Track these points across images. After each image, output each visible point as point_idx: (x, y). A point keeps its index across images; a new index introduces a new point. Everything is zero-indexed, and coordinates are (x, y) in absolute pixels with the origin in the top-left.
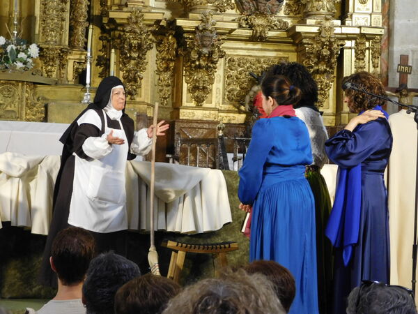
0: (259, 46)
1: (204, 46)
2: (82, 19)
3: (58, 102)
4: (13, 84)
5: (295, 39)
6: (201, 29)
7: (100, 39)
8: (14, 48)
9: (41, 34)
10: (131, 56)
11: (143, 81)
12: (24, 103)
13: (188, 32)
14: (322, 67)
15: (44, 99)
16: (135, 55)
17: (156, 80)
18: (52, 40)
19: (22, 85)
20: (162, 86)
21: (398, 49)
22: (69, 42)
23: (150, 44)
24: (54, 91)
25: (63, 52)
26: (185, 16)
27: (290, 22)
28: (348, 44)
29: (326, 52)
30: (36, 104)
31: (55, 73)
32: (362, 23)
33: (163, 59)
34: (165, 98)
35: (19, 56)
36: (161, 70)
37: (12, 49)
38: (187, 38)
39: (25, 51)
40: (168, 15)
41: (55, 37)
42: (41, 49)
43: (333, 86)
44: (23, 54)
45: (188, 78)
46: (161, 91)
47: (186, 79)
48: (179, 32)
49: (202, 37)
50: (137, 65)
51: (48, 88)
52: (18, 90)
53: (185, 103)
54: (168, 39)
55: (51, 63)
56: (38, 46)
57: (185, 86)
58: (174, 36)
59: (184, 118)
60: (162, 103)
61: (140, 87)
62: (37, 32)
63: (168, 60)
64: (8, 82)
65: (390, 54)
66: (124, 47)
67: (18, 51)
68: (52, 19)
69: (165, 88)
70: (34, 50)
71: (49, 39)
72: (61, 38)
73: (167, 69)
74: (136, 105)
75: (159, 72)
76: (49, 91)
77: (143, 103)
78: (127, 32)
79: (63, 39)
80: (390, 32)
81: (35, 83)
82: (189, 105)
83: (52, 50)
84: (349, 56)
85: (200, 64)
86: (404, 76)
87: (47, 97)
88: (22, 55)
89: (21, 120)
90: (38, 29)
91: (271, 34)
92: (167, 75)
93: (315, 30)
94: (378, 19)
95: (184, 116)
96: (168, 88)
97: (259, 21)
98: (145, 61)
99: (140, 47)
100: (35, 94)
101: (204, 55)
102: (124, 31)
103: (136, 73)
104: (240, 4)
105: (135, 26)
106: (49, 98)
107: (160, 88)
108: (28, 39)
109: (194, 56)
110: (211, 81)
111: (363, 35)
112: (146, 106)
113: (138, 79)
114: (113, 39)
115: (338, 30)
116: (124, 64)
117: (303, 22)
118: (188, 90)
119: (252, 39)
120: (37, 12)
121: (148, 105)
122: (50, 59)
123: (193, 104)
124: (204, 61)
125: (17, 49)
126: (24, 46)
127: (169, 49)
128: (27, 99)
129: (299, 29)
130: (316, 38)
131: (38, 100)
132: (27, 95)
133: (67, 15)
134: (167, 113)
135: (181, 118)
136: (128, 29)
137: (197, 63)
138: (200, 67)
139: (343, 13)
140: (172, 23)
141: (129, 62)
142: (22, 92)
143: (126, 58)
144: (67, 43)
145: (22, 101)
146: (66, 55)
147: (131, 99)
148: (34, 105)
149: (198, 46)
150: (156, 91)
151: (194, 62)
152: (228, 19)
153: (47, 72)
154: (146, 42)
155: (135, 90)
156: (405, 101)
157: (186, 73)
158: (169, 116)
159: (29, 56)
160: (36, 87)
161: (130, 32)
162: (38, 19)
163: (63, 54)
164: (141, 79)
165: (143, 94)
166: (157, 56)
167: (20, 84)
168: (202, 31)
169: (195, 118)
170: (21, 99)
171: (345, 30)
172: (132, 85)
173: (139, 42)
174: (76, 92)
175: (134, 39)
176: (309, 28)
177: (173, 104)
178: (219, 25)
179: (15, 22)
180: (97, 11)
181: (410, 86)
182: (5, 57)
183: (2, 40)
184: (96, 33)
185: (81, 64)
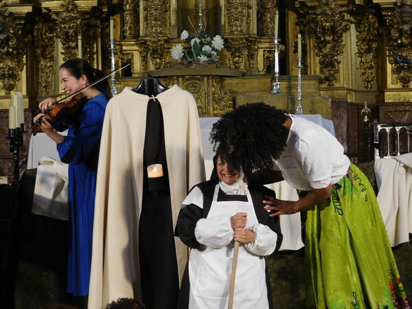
1: (405, 23)
2: (269, 5)
3: (248, 94)
4: (198, 79)
6: (399, 4)
7: (297, 24)
8: (198, 41)
9: (227, 25)
10: (325, 40)
11: (341, 65)
12: (211, 98)
13: (386, 9)
15: (232, 92)
16: (329, 38)
17: (358, 63)
18: (237, 30)
19: (208, 79)
20: (365, 69)
22: (258, 31)
23: (346, 25)
24: (243, 83)
25: (251, 41)
30: (223, 98)
31: (243, 64)
33: (364, 40)
34: (370, 82)
35: (203, 49)
36: (363, 51)
37: (196, 42)
38: (385, 16)
39: (209, 44)
41: (240, 26)
42: (226, 41)
44: (208, 46)
45: (392, 59)
46: (364, 74)
47: (389, 60)
49: (401, 13)
50: (333, 48)
51: (236, 81)
52: (204, 85)
53: (390, 85)
54: (368, 19)
55: (237, 54)
56: (222, 38)
57: (389, 67)
58: (375, 15)
59: (390, 101)
60: (365, 87)
61: (337, 72)
62: (223, 23)
63: (370, 40)
64: (193, 77)
66: (316, 31)
67: (202, 44)
68: (236, 8)
69: (368, 71)
70: (218, 42)
71: (234, 29)
72: (249, 27)
73: (369, 50)
74: (335, 92)
75: (360, 54)
76: (237, 84)
77: (342, 88)
78: (318, 15)
79: (251, 27)
81: (221, 77)
82: (394, 86)
83: (237, 40)
85: (402, 43)
87: (235, 89)
88: (206, 48)
89: (209, 116)
90: (223, 20)
92: (370, 56)
95: (390, 99)
96: (371, 71)
98: (343, 43)
99: (333, 30)
100: (222, 87)
101: (406, 33)
102: (315, 14)
103: (333, 57)
105: (326, 8)
106: (238, 90)
107: (363, 71)
109: (395, 34)
112: (345, 91)
113: (336, 63)
114: (308, 23)
116: (320, 49)
118: (393, 71)
120: (222, 2)
121: (348, 90)
122: (236, 50)
123: (399, 86)
124: (407, 38)
125: (201, 42)
126: (209, 39)
127: (369, 29)
128: (214, 94)
131: (226, 93)
132: (213, 89)
134: (371, 97)
135: (386, 101)
136: (319, 11)
137: (399, 42)
138: (402, 45)
141: (325, 46)
142: (208, 86)
143: (321, 42)
144: (255, 31)
145: (208, 96)
146: (255, 45)
147: (329, 85)
148: (221, 99)
149: (398, 23)
150: (359, 74)
151: (396, 41)
153: (235, 63)
154: (341, 24)
155: (333, 76)
157: (389, 52)
158: (374, 100)
159: (213, 49)
160: (224, 80)
161: (321, 14)
162: (223, 9)
163: (250, 43)
164: (339, 63)
165: (342, 79)
166: (357, 37)
167: (205, 78)
168: (400, 7)
169: (402, 100)
170: (207, 94)
172: (329, 71)
173: (332, 24)
174: (265, 82)
175: (326, 21)
177: (378, 87)
179: (200, 14)
182: (188, 52)
183: (185, 35)
184: (292, 18)
185: (271, 52)
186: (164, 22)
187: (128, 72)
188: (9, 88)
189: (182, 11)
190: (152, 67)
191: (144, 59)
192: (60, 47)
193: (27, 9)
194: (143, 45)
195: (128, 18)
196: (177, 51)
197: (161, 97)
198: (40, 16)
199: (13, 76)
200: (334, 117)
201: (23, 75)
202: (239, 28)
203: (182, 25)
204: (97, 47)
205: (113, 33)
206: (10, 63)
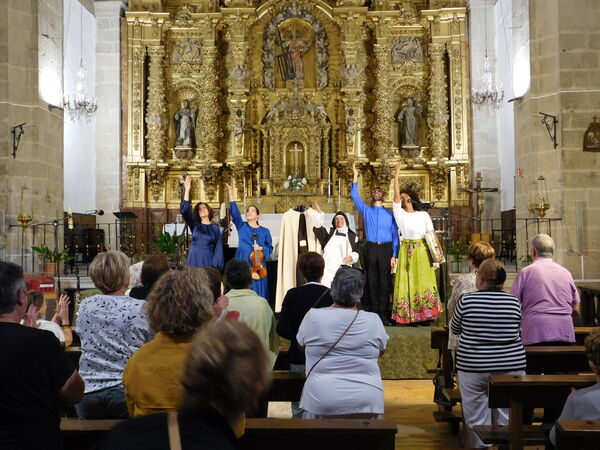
0: (411, 172)
1: (384, 174)
2: (326, 165)
5: (427, 167)
6: (382, 166)
7: (337, 173)
9: (308, 174)
13: (376, 168)
14: (440, 180)
17: (363, 190)
21: (476, 170)
22: (321, 176)
25: (317, 180)
26: (374, 161)
27: (425, 160)
28: (452, 168)
29: (441, 173)
31: (315, 190)
32: (458, 158)
33: (366, 180)
36: (365, 185)
37: (294, 181)
38: (375, 170)
39: (300, 181)
40: (367, 160)
42: (308, 180)
43: (447, 188)
48: (372, 168)
49: (382, 170)
52: (298, 199)
54: (367, 172)
55: (312, 186)
56: (306, 179)
58: (370, 170)
63: (368, 181)
64: (293, 196)
65: (472, 172)
68: (313, 166)
69: (367, 194)
70: (304, 181)
71: (311, 175)
72: (317, 175)
73: (368, 185)
78: (347, 170)
80: (472, 162)
81: (305, 196)
83: (313, 180)
84: (453, 174)
85: (382, 182)
86: (479, 182)
88: (299, 183)
90: (306, 171)
91: (415, 166)
92: (368, 188)
93: (436, 163)
94: (466, 156)
97: (410, 160)
100: (306, 200)
101: (384, 178)
104: (401, 153)
107: (365, 194)
108: (302, 175)
109: (379, 178)
110: (388, 189)
111: (459, 164)
114: (342, 173)
115: (447, 162)
116: (347, 184)
117: (430, 160)
119: (407, 169)
120: (306, 164)
122: (312, 184)
124: (384, 180)
125: (297, 181)
126: (300, 179)
127: (368, 176)
129: (428, 163)
130: (436, 167)
133: (319, 164)
136: (347, 168)
139: (450, 155)
140: (368, 164)
149: (381, 174)
150: (363, 195)
151: (379, 181)
152: (395, 161)
153: (311, 190)
156: (480, 194)
159: (302, 184)
162: (306, 166)
163: (318, 182)
166: (362, 179)
171: (450, 162)
175: (350, 172)
176: (433, 162)
178: (390, 163)
179: (296, 168)
180: (334, 161)
181: (482, 187)
182: (291, 185)
183: (290, 177)
184: (335, 170)
185: (327, 185)
186: (280, 171)
187: (263, 192)
188: (211, 199)
189: (289, 167)
190: (275, 191)
191: (272, 187)
192: (234, 181)
193: (221, 165)
194: (272, 182)
195: (265, 170)
196: (286, 185)
197: (304, 213)
198: (225, 168)
199: (213, 194)
200: (354, 214)
201: (217, 193)
202: (313, 175)
203: (288, 173)
204: (250, 181)
205: (258, 175)
206: (212, 188)
